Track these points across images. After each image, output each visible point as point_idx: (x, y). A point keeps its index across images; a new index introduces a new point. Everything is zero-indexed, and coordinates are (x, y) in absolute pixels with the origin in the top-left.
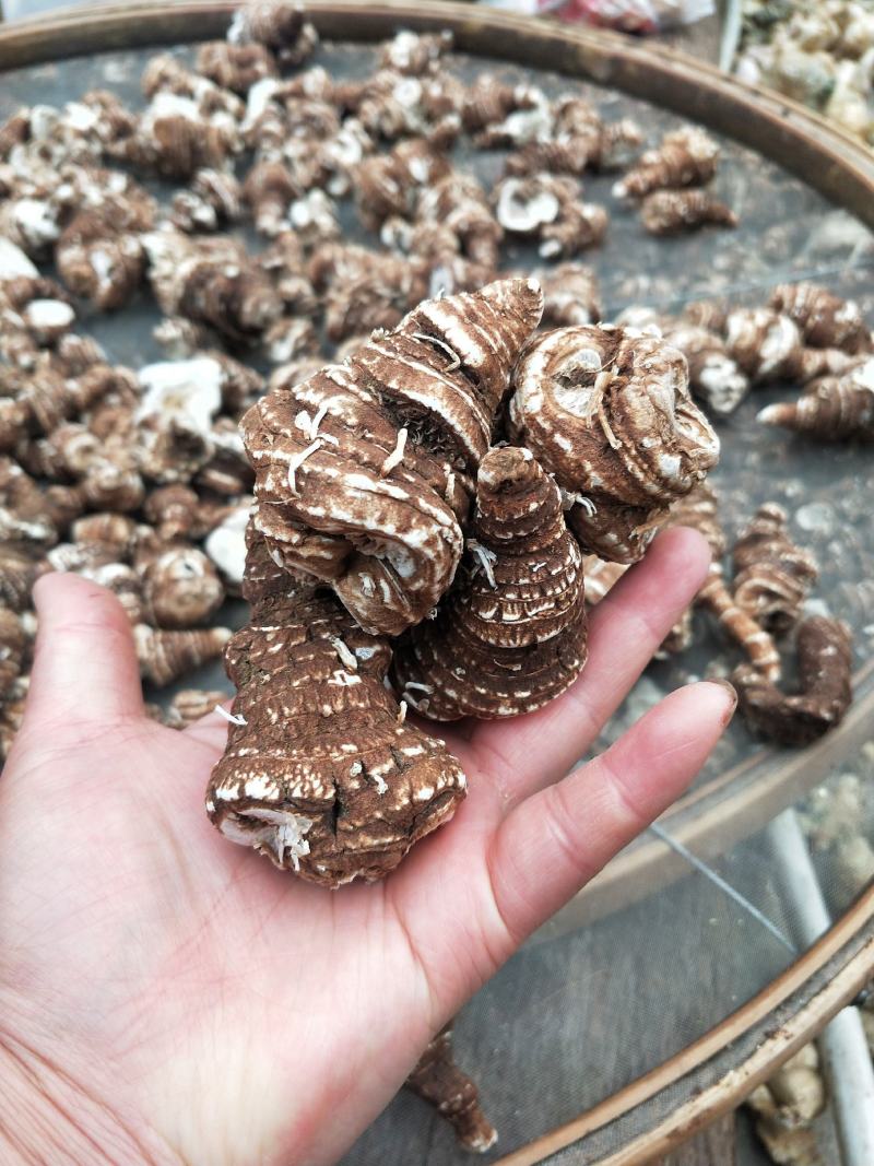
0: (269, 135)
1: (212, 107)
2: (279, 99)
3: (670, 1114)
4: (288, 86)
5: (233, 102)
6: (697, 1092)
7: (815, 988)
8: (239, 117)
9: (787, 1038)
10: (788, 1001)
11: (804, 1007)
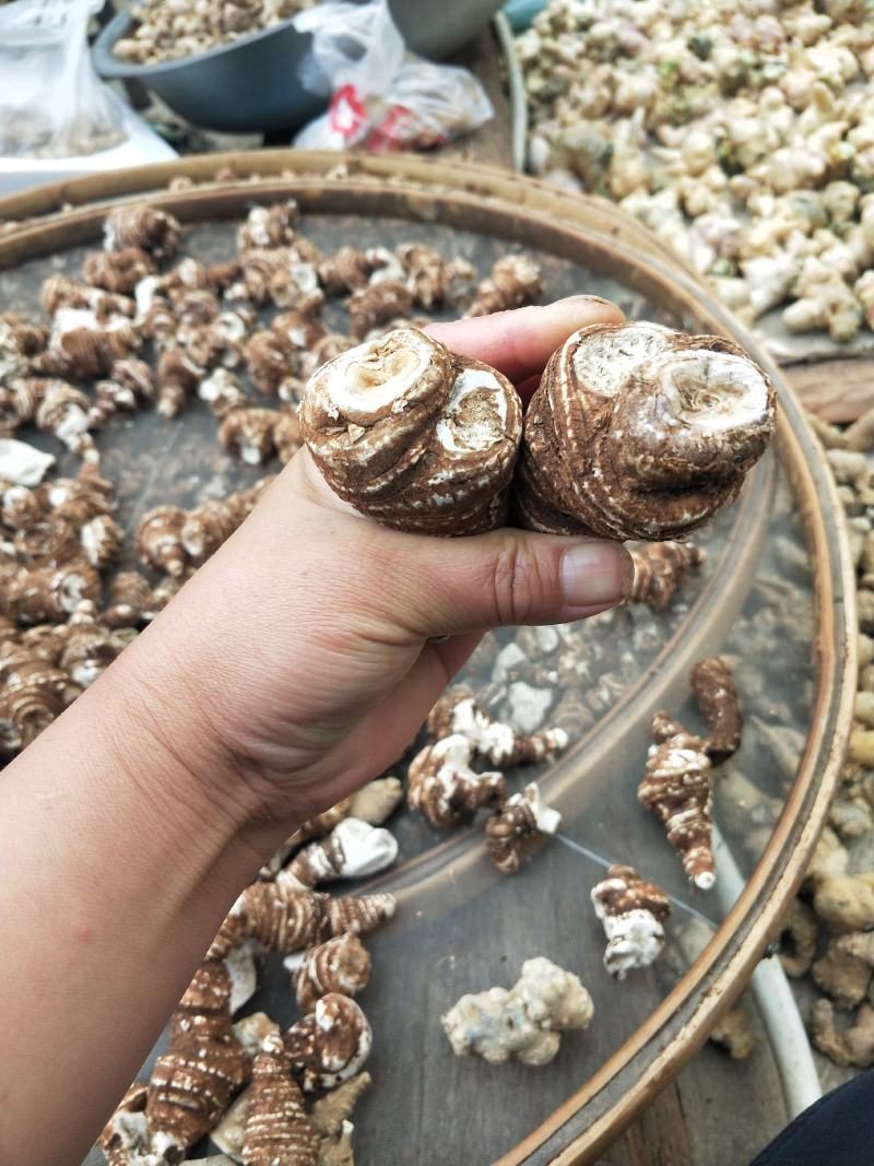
0: (160, 326)
1: (107, 311)
2: (161, 292)
3: (646, 1069)
4: (167, 279)
5: (124, 303)
6: (662, 1049)
7: (731, 952)
8: (131, 315)
9: (719, 993)
10: (714, 966)
11: (727, 967)
